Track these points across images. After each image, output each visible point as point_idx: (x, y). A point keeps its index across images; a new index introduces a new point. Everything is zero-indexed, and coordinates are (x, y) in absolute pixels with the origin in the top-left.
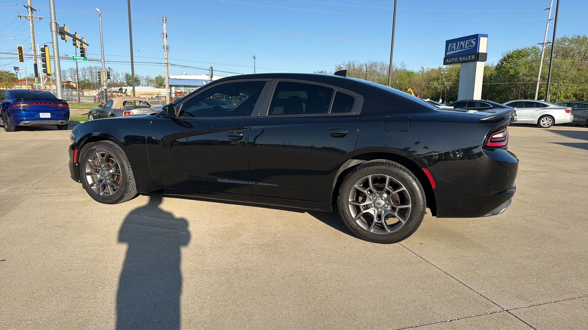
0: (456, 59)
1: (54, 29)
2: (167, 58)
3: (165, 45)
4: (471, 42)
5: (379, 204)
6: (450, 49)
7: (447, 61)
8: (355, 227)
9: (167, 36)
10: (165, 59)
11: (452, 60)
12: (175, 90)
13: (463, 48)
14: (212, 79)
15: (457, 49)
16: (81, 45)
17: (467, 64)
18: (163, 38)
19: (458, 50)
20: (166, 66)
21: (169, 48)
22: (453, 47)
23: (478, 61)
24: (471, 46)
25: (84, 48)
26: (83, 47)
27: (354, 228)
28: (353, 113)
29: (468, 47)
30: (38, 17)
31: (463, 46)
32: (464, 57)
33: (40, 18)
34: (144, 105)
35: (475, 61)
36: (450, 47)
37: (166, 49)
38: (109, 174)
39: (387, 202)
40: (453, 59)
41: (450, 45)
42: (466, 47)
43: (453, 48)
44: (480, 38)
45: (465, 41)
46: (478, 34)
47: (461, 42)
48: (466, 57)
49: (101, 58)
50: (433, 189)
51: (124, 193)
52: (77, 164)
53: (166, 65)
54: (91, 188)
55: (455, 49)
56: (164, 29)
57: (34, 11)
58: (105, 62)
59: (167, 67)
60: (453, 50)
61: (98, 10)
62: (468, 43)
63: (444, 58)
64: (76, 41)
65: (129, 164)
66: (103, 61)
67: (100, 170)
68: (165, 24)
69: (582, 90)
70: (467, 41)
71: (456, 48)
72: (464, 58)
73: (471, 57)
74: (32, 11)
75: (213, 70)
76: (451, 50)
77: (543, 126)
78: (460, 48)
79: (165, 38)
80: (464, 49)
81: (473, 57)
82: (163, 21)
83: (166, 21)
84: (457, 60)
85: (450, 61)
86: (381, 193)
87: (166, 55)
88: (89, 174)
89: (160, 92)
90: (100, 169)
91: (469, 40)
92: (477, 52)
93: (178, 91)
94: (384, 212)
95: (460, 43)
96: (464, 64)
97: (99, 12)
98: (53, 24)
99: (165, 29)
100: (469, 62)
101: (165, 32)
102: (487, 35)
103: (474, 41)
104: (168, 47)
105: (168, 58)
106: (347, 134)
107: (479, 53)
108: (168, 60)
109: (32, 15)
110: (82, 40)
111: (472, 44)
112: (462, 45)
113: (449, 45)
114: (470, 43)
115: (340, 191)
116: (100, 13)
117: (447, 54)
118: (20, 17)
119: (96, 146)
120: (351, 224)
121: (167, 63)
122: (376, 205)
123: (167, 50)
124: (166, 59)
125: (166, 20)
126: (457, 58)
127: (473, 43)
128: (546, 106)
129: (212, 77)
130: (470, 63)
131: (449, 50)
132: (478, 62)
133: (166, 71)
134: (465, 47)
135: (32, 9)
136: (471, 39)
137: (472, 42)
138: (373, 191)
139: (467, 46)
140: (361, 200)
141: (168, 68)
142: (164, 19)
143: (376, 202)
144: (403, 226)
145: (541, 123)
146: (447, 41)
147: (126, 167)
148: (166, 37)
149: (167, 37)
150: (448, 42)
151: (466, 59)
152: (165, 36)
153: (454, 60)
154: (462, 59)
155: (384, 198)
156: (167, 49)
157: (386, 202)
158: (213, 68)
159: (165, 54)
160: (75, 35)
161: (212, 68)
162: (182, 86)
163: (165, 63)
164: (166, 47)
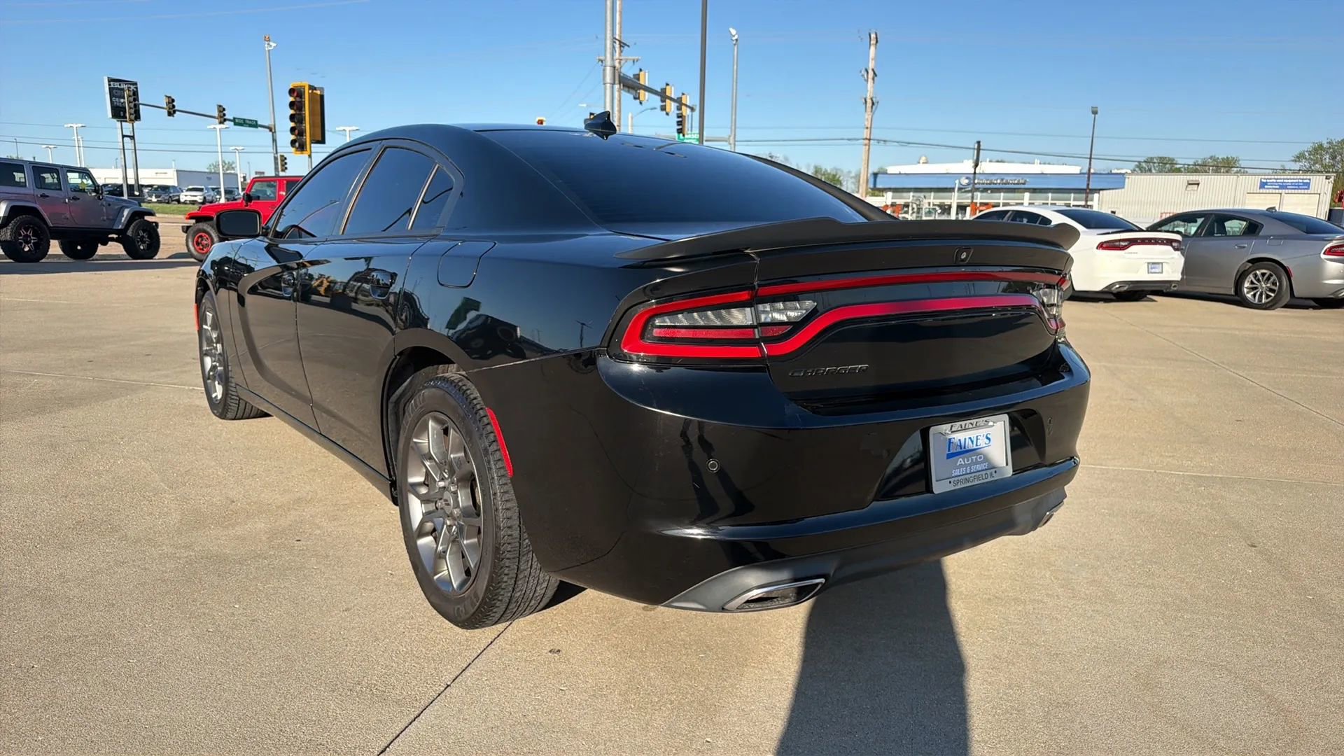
1: (609, 79)
2: (869, 126)
3: (868, 98)
5: (447, 503)
9: (875, 76)
10: (866, 130)
12: (893, 198)
14: (979, 170)
16: (679, 109)
18: (864, 81)
20: (866, 145)
21: (878, 102)
25: (684, 114)
26: (682, 114)
30: (630, 59)
33: (634, 61)
37: (871, 104)
49: (730, 134)
53: (867, 141)
54: (208, 383)
56: (870, 60)
57: (626, 47)
58: (736, 143)
59: (867, 147)
61: (733, 32)
64: (665, 101)
66: (732, 141)
68: (873, 48)
74: (621, 46)
75: (981, 147)
79: (870, 80)
82: (870, 41)
83: (877, 42)
87: (867, 119)
93: (899, 201)
97: (734, 36)
98: (609, 70)
99: (872, 59)
101: (871, 65)
104: (874, 100)
105: (873, 126)
108: (873, 130)
109: (620, 55)
110: (681, 98)
116: (736, 37)
118: (602, 62)
121: (868, 137)
122: (444, 505)
123: (872, 107)
124: (867, 128)
125: (877, 38)
129: (976, 165)
133: (864, 157)
135: (622, 45)
141: (869, 149)
142: (873, 36)
148: (873, 79)
149: (875, 79)
152: (871, 73)
156: (873, 104)
158: (981, 144)
159: (867, 117)
160: (665, 89)
161: (978, 143)
162: (908, 190)
163: (865, 137)
164: (869, 101)
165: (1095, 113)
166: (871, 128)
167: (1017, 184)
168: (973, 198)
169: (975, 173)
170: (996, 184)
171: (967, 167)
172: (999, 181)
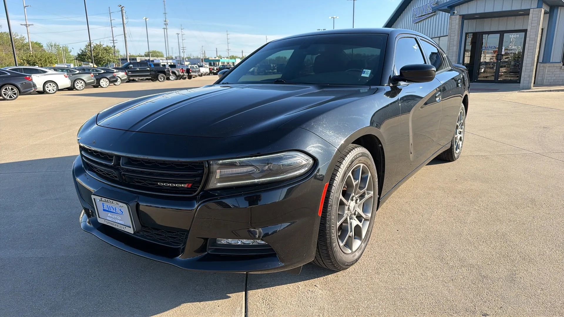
77: (49, 92)
128: (45, 72)
145: (47, 90)
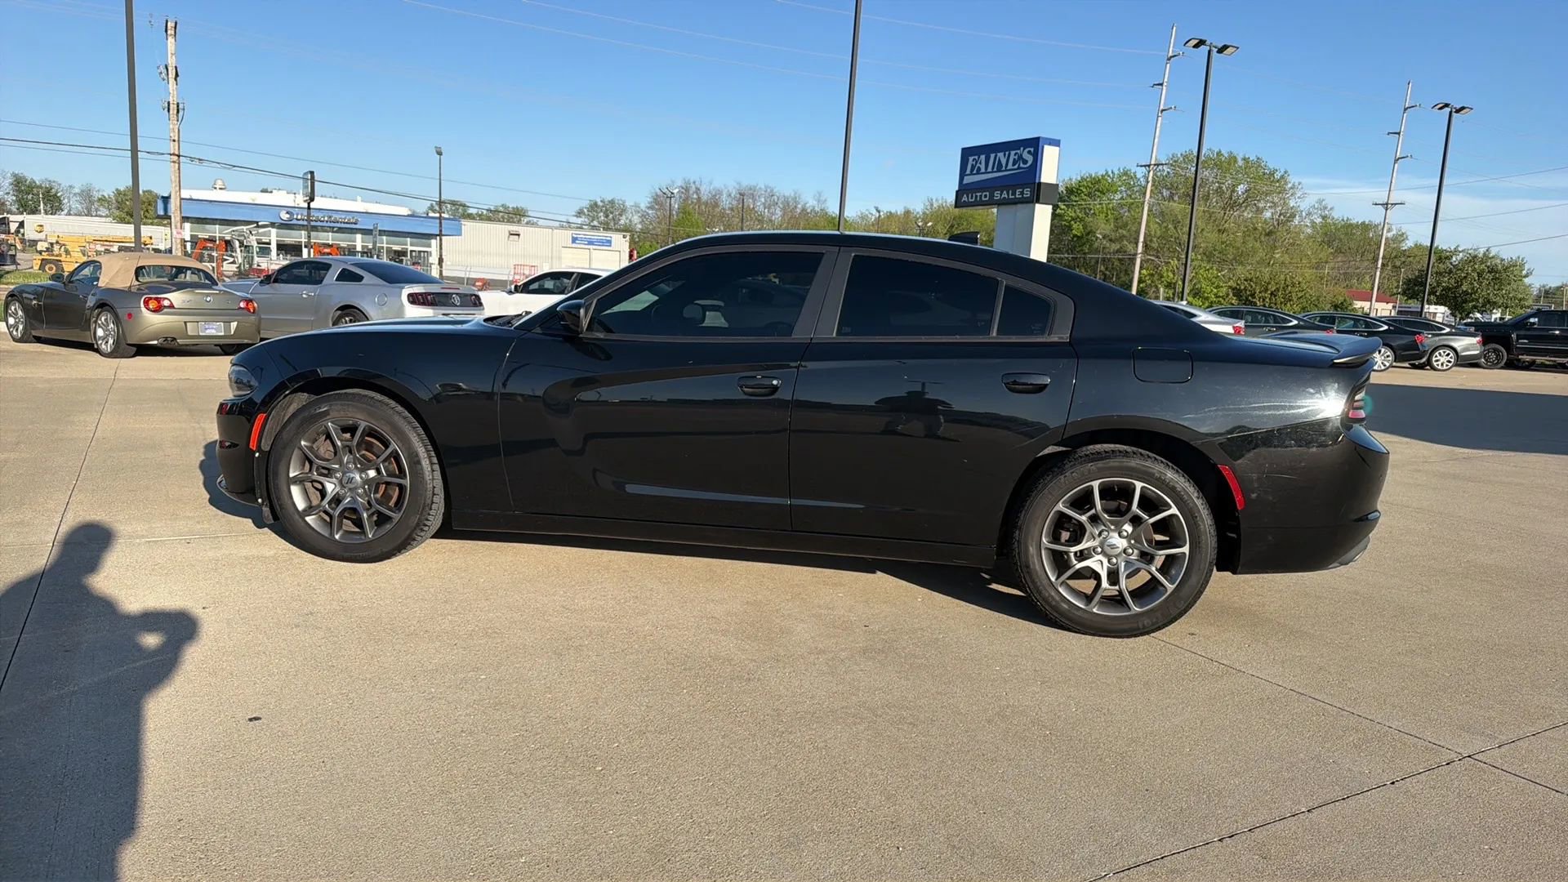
0: (986, 196)
2: (176, 139)
3: (171, 102)
4: (1021, 155)
5: (1113, 547)
6: (972, 170)
7: (965, 198)
8: (1056, 601)
9: (177, 75)
10: (172, 143)
11: (976, 196)
13: (1004, 168)
14: (313, 205)
15: (990, 169)
17: (1014, 207)
18: (164, 80)
19: (989, 173)
20: (174, 162)
21: (184, 109)
22: (978, 165)
23: (1038, 201)
24: (1022, 165)
27: (1054, 603)
28: (1054, 338)
29: (1016, 167)
31: (1004, 162)
32: (1005, 192)
34: (195, 278)
35: (1033, 202)
36: (973, 165)
37: (176, 111)
38: (368, 481)
39: (1133, 542)
40: (978, 194)
41: (971, 159)
42: (1010, 166)
43: (979, 169)
44: (1043, 147)
45: (1007, 153)
46: (1038, 139)
47: (999, 154)
48: (1010, 192)
50: (1237, 510)
51: (413, 531)
52: (257, 455)
53: (176, 158)
54: (305, 521)
55: (983, 170)
56: (169, 55)
59: (177, 165)
60: (978, 172)
62: (1016, 157)
63: (957, 192)
65: (433, 454)
67: (336, 471)
68: (171, 40)
69: (1251, 280)
70: (1013, 153)
71: (986, 168)
72: (1005, 195)
73: (1022, 193)
75: (316, 179)
76: (975, 172)
78: (995, 169)
79: (172, 81)
80: (1006, 170)
81: (1027, 193)
82: (166, 31)
83: (175, 32)
84: (987, 199)
85: (970, 200)
86: (1119, 522)
87: (174, 130)
88: (296, 481)
89: (151, 238)
90: (337, 466)
91: (1018, 151)
92: (1037, 181)
93: (202, 235)
94: (1125, 565)
95: (996, 156)
96: (1003, 208)
99: (172, 54)
100: (1015, 203)
101: (172, 62)
102: (1059, 141)
103: (1029, 152)
104: (181, 106)
105: (181, 139)
106: (1047, 385)
107: (1040, 183)
108: (181, 143)
111: (1025, 162)
112: (999, 160)
113: (968, 159)
114: (1021, 157)
115: (1022, 518)
117: (965, 182)
119: (331, 405)
120: (1047, 595)
121: (177, 153)
122: (1107, 550)
123: (177, 115)
124: (174, 141)
125: (175, 28)
126: (988, 194)
127: (1027, 159)
129: (312, 199)
130: (1019, 206)
131: (968, 172)
132: (1037, 205)
133: (174, 178)
134: (1008, 168)
136: (1022, 149)
137: (1024, 157)
138: (1102, 517)
139: (1014, 165)
140: (1067, 538)
141: (179, 169)
142: (170, 23)
143: (1107, 543)
144: (1170, 595)
146: (963, 150)
147: (425, 463)
148: (176, 79)
149: (178, 79)
150: (967, 153)
151: (1011, 197)
152: (172, 72)
153: (981, 196)
154: (1001, 195)
155: (1125, 534)
156: (178, 112)
157: (1129, 542)
158: (315, 174)
159: (171, 126)
161: (312, 173)
162: (214, 221)
163: (172, 152)
164: (173, 107)
165: (440, 153)
166: (179, 141)
167: (347, 223)
168: (309, 237)
169: (309, 208)
170: (323, 221)
171: (301, 201)
172: (326, 219)
